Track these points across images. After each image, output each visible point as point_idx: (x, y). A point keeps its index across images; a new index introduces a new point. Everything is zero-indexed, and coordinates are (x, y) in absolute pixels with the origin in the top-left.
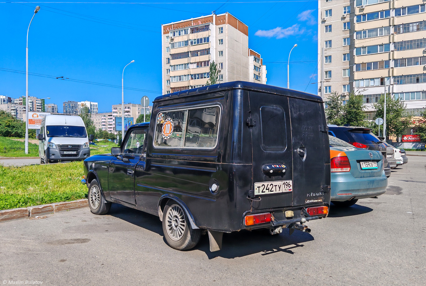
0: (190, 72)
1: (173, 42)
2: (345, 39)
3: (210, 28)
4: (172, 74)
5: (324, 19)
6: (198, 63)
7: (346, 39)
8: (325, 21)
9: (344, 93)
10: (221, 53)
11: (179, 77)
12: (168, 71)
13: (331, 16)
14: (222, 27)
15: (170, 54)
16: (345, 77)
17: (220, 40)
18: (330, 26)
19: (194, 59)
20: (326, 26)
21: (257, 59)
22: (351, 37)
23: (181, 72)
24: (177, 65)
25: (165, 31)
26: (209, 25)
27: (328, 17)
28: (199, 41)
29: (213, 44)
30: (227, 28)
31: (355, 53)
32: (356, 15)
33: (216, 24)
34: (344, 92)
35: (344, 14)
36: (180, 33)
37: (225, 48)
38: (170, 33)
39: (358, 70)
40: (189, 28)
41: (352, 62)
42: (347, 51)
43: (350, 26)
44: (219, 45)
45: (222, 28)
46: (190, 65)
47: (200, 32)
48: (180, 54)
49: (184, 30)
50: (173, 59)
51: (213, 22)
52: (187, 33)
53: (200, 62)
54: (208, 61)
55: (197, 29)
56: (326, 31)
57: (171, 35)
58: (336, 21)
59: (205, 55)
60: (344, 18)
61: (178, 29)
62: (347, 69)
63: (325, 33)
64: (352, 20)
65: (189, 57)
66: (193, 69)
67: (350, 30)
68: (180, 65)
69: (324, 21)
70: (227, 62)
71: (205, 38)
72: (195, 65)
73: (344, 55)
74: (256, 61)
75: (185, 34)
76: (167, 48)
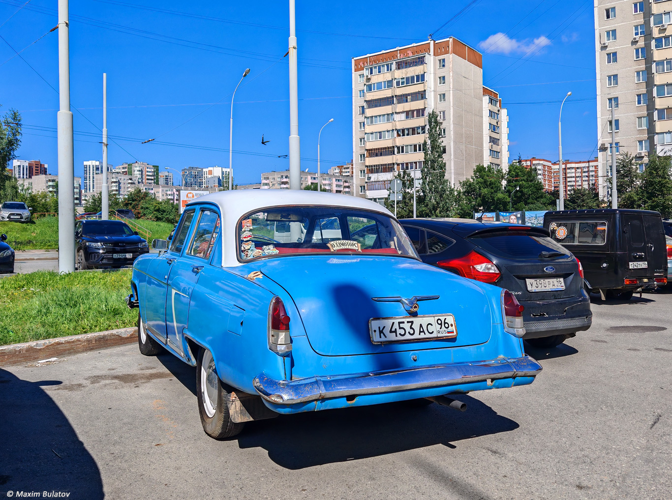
0: (396, 126)
1: (370, 83)
2: (638, 73)
3: (426, 60)
4: (368, 129)
5: (604, 44)
6: (407, 113)
7: (641, 72)
8: (607, 47)
9: (641, 153)
10: (443, 96)
11: (378, 134)
12: (363, 124)
13: (615, 39)
14: (443, 58)
15: (366, 101)
16: (641, 129)
17: (440, 78)
18: (615, 54)
19: (400, 107)
20: (608, 55)
21: (494, 100)
22: (648, 70)
23: (382, 126)
24: (376, 117)
25: (357, 67)
26: (425, 56)
27: (611, 41)
28: (409, 81)
29: (430, 84)
30: (451, 60)
31: (655, 94)
32: (653, 38)
33: (434, 55)
34: (640, 151)
35: (635, 37)
36: (379, 69)
37: (448, 88)
38: (365, 69)
39: (661, 118)
40: (394, 62)
41: (651, 107)
42: (644, 90)
43: (646, 54)
44: (439, 85)
45: (444, 60)
46: (395, 116)
47: (410, 66)
48: (380, 99)
49: (386, 65)
50: (369, 107)
51: (430, 52)
52: (391, 70)
53: (410, 111)
54: (423, 110)
55: (406, 63)
56: (609, 62)
57: (366, 72)
58: (623, 46)
59: (418, 100)
60: (635, 41)
61: (377, 64)
62: (644, 117)
63: (607, 64)
64: (647, 46)
65: (393, 103)
66: (400, 121)
67: (645, 59)
68: (380, 116)
69: (604, 47)
70: (452, 110)
71: (418, 76)
72: (403, 116)
73: (639, 96)
74: (492, 104)
75: (388, 70)
76: (360, 91)
